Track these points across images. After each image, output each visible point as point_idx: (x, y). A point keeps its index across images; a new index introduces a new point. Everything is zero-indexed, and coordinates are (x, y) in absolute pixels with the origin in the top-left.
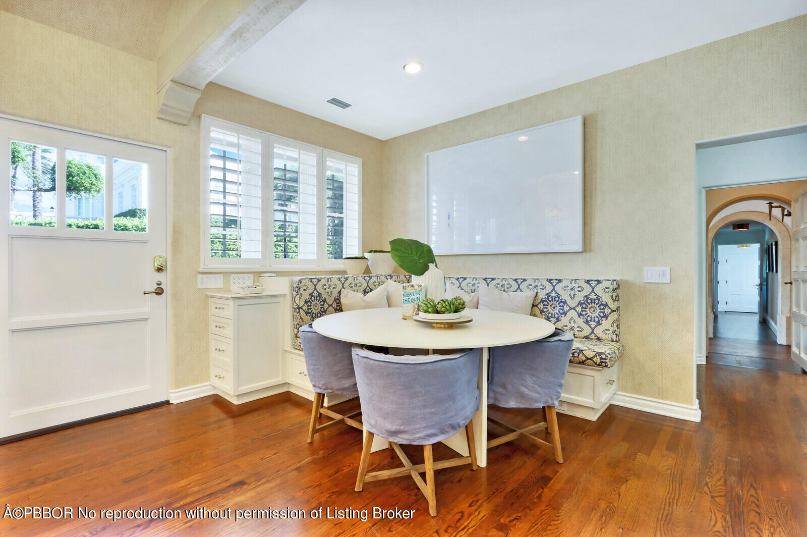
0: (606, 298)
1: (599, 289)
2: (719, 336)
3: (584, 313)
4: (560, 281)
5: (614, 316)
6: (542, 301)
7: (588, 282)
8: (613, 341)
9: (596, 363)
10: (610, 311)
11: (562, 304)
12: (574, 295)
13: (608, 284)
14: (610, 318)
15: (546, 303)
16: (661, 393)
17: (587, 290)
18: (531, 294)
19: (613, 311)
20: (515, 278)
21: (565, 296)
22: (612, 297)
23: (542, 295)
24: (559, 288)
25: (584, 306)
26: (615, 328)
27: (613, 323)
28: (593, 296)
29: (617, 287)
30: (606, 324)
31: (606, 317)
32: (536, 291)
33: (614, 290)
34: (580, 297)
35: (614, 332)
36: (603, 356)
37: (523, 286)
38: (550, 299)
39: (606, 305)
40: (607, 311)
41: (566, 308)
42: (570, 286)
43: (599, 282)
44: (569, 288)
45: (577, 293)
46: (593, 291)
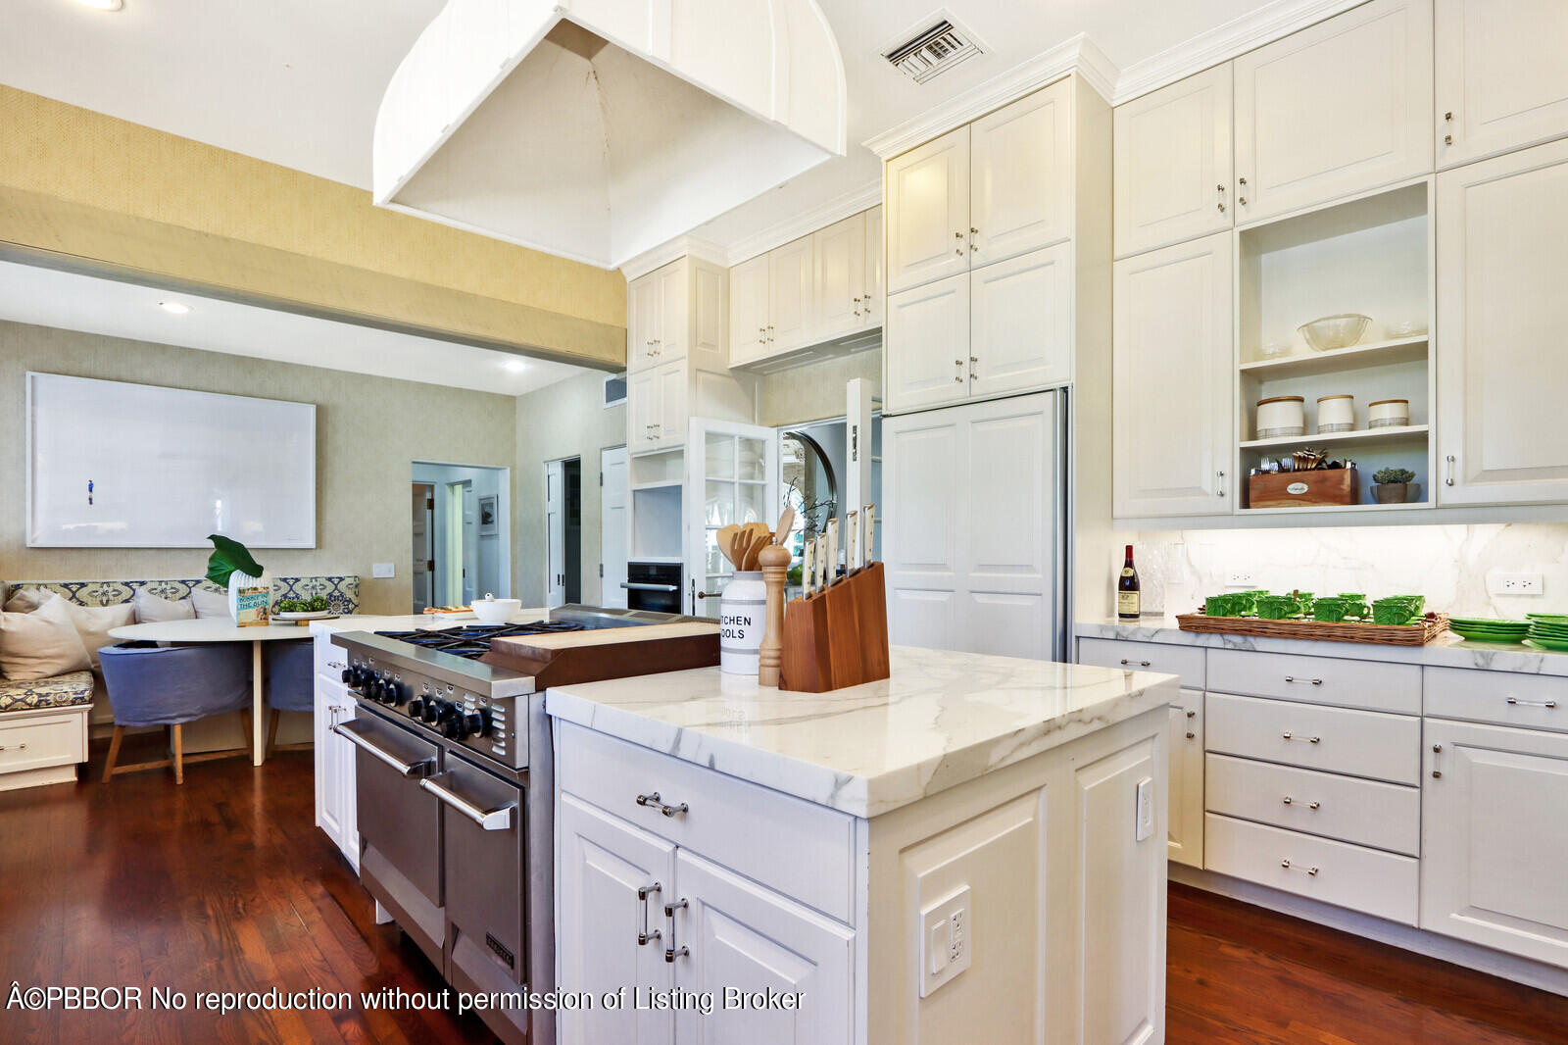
0: (349, 595)
1: (342, 586)
4: (297, 580)
7: (330, 579)
13: (351, 580)
19: (357, 606)
22: (355, 592)
28: (336, 593)
29: (360, 584)
31: (350, 612)
33: (357, 586)
39: (350, 601)
40: (351, 606)
43: (341, 579)
44: (308, 587)
46: (336, 588)
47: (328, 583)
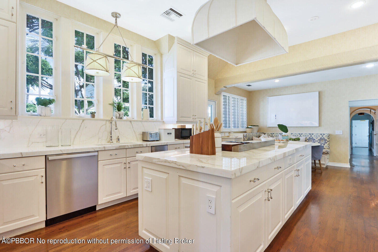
0: (326, 138)
1: (324, 136)
2: (353, 157)
3: (320, 142)
4: (313, 134)
5: (328, 143)
6: (308, 139)
7: (321, 134)
8: (328, 149)
9: (326, 153)
10: (327, 141)
11: (313, 140)
12: (317, 138)
14: (327, 143)
15: (309, 140)
16: (340, 161)
17: (321, 136)
18: (305, 137)
19: (328, 141)
20: (299, 133)
21: (314, 138)
22: (328, 138)
23: (308, 138)
24: (313, 136)
25: (320, 140)
26: (329, 146)
27: (328, 144)
28: (322, 138)
29: (329, 136)
30: (326, 145)
31: (326, 143)
32: (306, 137)
33: (328, 136)
34: (319, 138)
35: (328, 147)
36: (328, 151)
37: (302, 135)
38: (310, 139)
40: (326, 141)
41: (315, 141)
42: (316, 135)
44: (316, 136)
45: (318, 137)
46: (322, 136)
47: (321, 135)
